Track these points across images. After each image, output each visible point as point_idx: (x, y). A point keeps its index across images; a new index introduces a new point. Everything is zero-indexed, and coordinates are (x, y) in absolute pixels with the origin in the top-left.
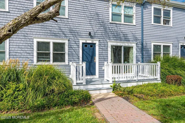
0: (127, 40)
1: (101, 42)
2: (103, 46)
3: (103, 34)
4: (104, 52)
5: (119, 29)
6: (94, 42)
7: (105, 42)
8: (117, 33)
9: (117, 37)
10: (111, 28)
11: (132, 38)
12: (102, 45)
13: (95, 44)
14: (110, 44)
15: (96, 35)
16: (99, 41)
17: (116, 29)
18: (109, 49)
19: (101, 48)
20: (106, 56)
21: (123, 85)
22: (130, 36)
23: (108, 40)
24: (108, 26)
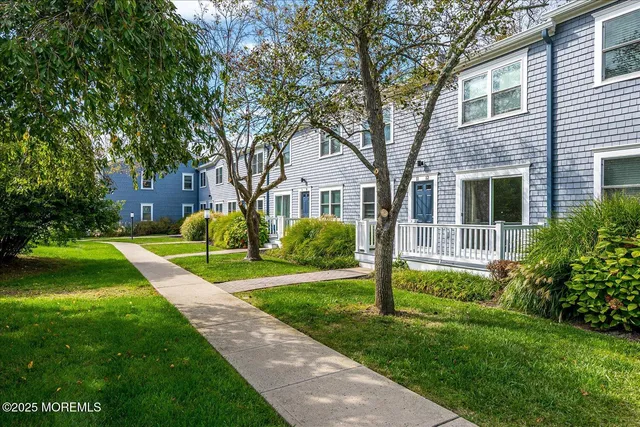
0: (504, 160)
1: (443, 175)
2: (447, 184)
3: (446, 157)
4: (447, 197)
5: (480, 138)
6: (431, 178)
7: (450, 174)
8: (476, 148)
9: (477, 158)
10: (461, 141)
11: (520, 151)
12: (444, 184)
13: (432, 181)
14: (460, 178)
15: (434, 164)
16: (439, 174)
17: (474, 139)
18: (459, 191)
19: (443, 188)
20: (451, 206)
21: (413, 266)
22: (513, 148)
23: (455, 170)
24: (455, 138)
